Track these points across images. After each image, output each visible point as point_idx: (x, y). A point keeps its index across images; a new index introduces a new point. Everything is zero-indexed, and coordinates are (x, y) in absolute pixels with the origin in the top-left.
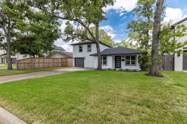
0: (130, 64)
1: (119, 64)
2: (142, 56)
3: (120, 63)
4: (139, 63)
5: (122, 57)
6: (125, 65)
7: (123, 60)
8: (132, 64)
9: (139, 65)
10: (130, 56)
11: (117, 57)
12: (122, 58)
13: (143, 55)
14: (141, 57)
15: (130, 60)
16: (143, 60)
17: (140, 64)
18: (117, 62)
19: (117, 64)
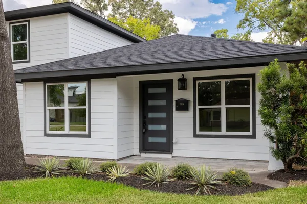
0: (224, 131)
1: (164, 127)
2: (285, 78)
3: (169, 121)
4: (269, 121)
5: (175, 84)
6: (196, 136)
7: (183, 106)
8: (230, 127)
9: (268, 135)
10: (223, 82)
11: (151, 91)
12: (178, 95)
13: (291, 70)
14: (278, 81)
15: (223, 107)
16: (295, 99)
17: (273, 132)
18: (151, 115)
19: (151, 127)
